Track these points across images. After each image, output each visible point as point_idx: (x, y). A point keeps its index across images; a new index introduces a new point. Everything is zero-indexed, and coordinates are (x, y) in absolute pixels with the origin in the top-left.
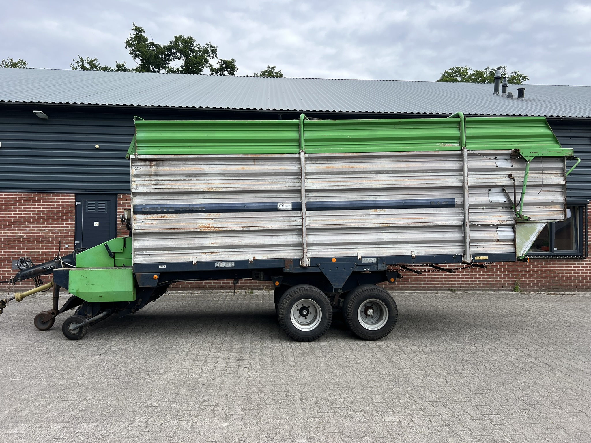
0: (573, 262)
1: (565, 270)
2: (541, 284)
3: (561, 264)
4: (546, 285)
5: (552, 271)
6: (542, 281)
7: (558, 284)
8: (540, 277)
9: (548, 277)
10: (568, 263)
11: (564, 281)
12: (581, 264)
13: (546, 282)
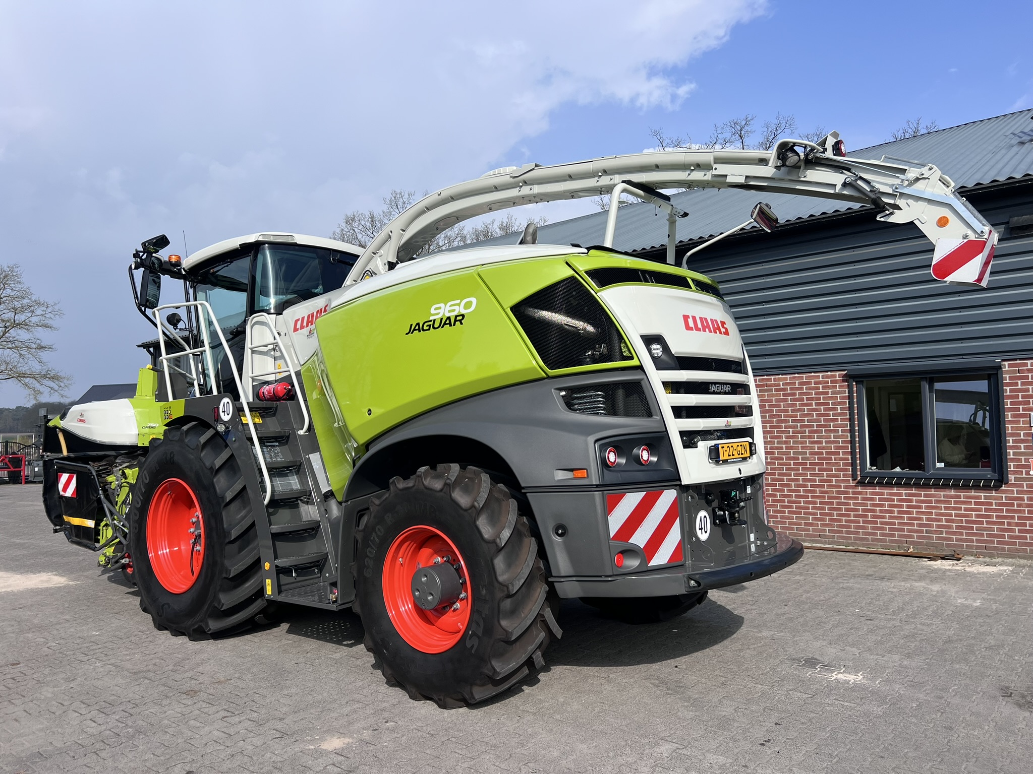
0: (973, 494)
1: (954, 509)
2: (900, 536)
3: (945, 496)
4: (912, 537)
5: (924, 510)
6: (903, 530)
7: (938, 538)
8: (897, 521)
9: (915, 522)
10: (962, 494)
11: (954, 533)
12: (995, 498)
13: (909, 531)
